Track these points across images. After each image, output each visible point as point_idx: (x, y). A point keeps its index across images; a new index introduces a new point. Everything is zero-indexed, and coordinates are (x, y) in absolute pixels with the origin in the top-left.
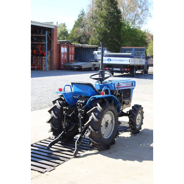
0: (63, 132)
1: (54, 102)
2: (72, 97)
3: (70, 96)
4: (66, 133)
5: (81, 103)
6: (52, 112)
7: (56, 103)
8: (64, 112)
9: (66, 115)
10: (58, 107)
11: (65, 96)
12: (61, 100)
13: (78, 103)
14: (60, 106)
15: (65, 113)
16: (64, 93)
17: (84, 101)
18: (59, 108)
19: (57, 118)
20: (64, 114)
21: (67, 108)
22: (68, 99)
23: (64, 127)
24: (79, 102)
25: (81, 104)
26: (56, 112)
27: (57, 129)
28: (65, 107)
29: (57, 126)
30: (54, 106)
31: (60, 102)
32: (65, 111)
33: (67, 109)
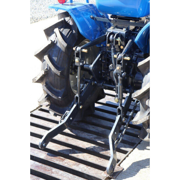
0: (75, 106)
1: (49, 32)
2: (93, 18)
3: (88, 16)
4: (81, 107)
5: (119, 35)
6: (46, 57)
7: (54, 35)
8: (77, 60)
9: (82, 67)
10: (58, 45)
11: (76, 16)
12: (65, 28)
13: (111, 37)
14: (65, 45)
15: (80, 61)
16: (73, 9)
17: (124, 29)
18: (63, 49)
19: (59, 74)
20: (76, 64)
21: (85, 51)
22: (83, 24)
23: (77, 95)
24: (113, 33)
25: (119, 39)
26: (55, 59)
27: (60, 97)
28: (79, 48)
29: (58, 90)
30: (50, 42)
31: (63, 33)
32: (78, 56)
33: (83, 53)
